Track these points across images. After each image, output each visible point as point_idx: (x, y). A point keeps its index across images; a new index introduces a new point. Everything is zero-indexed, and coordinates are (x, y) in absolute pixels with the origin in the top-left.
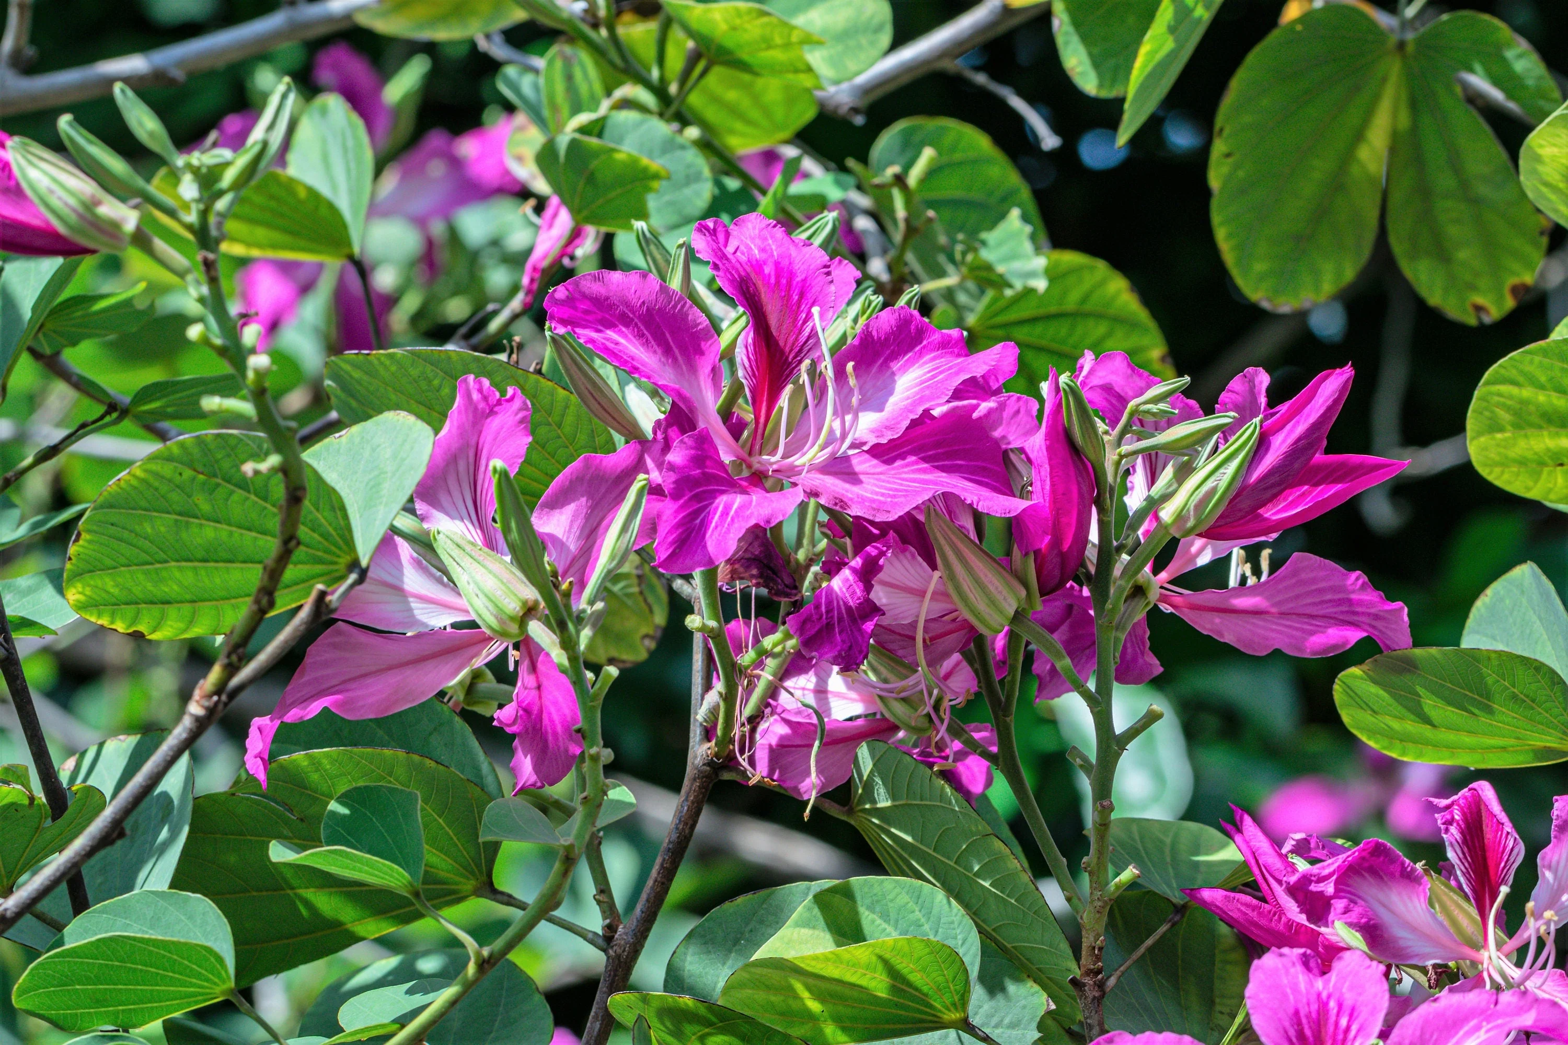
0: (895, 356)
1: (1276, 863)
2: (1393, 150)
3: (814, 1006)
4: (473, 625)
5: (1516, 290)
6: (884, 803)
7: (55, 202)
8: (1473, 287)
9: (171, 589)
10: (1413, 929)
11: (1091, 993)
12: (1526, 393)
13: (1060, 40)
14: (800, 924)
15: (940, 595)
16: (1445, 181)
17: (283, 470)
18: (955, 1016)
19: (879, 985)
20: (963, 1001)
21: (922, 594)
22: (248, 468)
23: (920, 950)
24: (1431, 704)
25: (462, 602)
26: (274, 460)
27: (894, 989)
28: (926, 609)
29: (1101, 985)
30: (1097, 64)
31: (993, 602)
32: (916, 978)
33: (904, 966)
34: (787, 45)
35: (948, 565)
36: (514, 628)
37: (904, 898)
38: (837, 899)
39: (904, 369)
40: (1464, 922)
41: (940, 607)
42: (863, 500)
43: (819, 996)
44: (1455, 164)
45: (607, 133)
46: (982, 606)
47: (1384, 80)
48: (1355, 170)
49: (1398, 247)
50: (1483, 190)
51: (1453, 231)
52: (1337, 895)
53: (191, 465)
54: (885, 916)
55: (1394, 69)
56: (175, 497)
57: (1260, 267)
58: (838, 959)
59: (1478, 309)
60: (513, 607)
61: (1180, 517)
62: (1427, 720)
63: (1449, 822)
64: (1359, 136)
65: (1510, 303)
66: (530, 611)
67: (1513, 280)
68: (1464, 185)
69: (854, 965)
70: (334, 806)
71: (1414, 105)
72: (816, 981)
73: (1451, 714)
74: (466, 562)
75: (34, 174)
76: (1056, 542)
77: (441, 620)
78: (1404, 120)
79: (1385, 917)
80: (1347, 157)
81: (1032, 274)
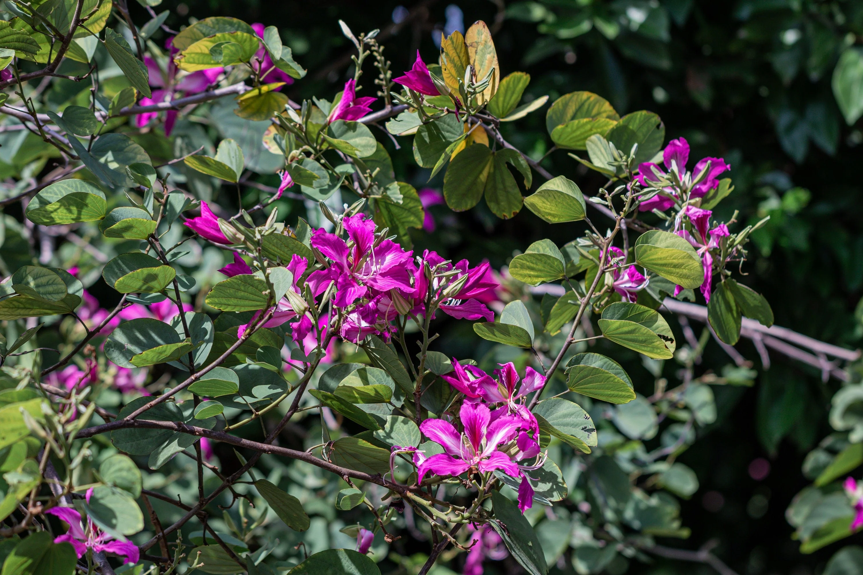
0: (386, 252)
1: (462, 371)
2: (488, 177)
3: (357, 395)
4: (292, 310)
5: (514, 213)
6: (373, 347)
7: (227, 234)
8: (504, 211)
9: (231, 303)
10: (494, 395)
11: (418, 396)
12: (524, 262)
13: (414, 152)
14: (353, 375)
15: (392, 306)
16: (500, 186)
17: (270, 293)
18: (388, 401)
19: (372, 393)
20: (390, 398)
21: (388, 305)
22: (264, 293)
23: (383, 387)
24: (496, 333)
25: (291, 305)
26: (269, 291)
27: (376, 395)
28: (389, 309)
29: (420, 395)
30: (423, 159)
31: (404, 309)
32: (381, 393)
33: (379, 390)
34: (352, 150)
35: (394, 300)
36: (302, 313)
37: (378, 373)
38: (363, 371)
39: (388, 255)
40: (504, 392)
41: (392, 308)
42: (377, 286)
43: (358, 394)
44: (503, 182)
45: (303, 164)
46: (401, 309)
47: (488, 160)
48: (479, 180)
49: (487, 198)
50: (509, 189)
51: (501, 198)
52: (478, 387)
53: (241, 280)
54: (373, 376)
55: (491, 158)
56: (236, 286)
57: (453, 201)
58: (364, 388)
59: (505, 216)
60: (302, 308)
61: (448, 294)
62: (495, 335)
63: (504, 372)
64: (481, 172)
65: (512, 216)
66: (306, 309)
67: (513, 211)
68: (505, 187)
69: (368, 389)
70: (259, 349)
71: (495, 167)
72: (359, 392)
73: (502, 336)
74: (292, 296)
75: (223, 227)
76: (420, 296)
77: (285, 309)
78: (492, 170)
79: (488, 392)
80: (477, 177)
81: (399, 199)
